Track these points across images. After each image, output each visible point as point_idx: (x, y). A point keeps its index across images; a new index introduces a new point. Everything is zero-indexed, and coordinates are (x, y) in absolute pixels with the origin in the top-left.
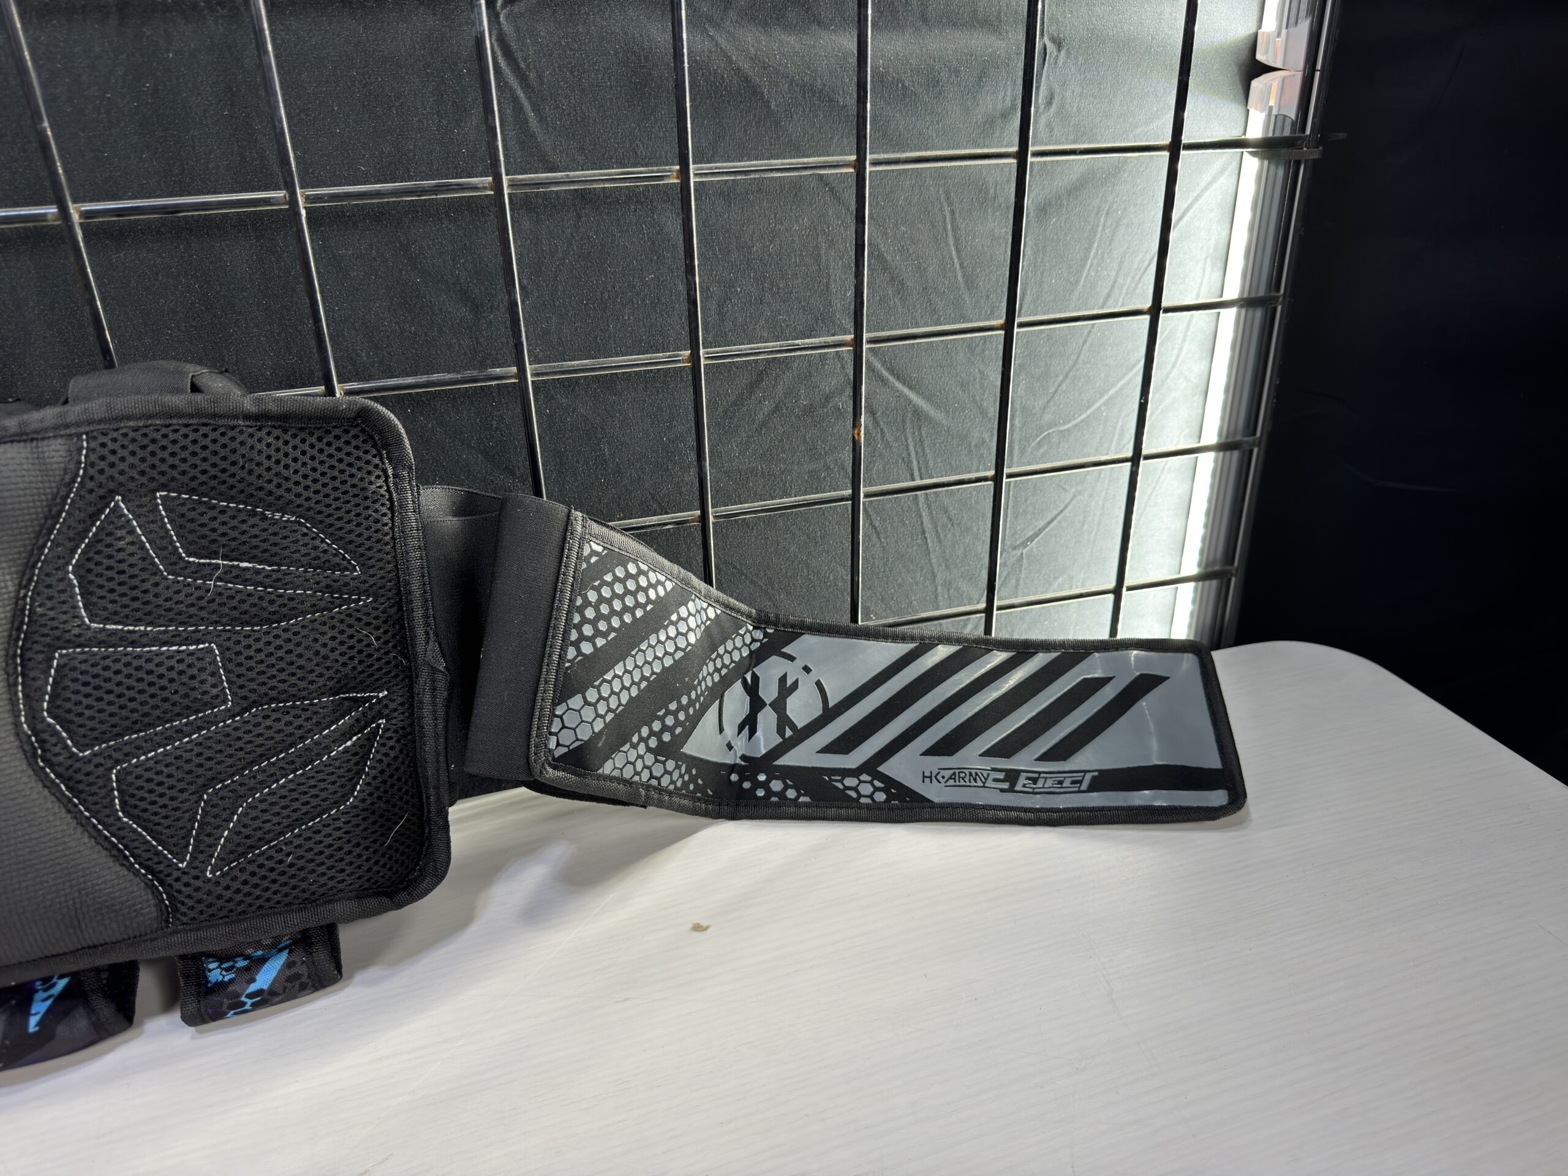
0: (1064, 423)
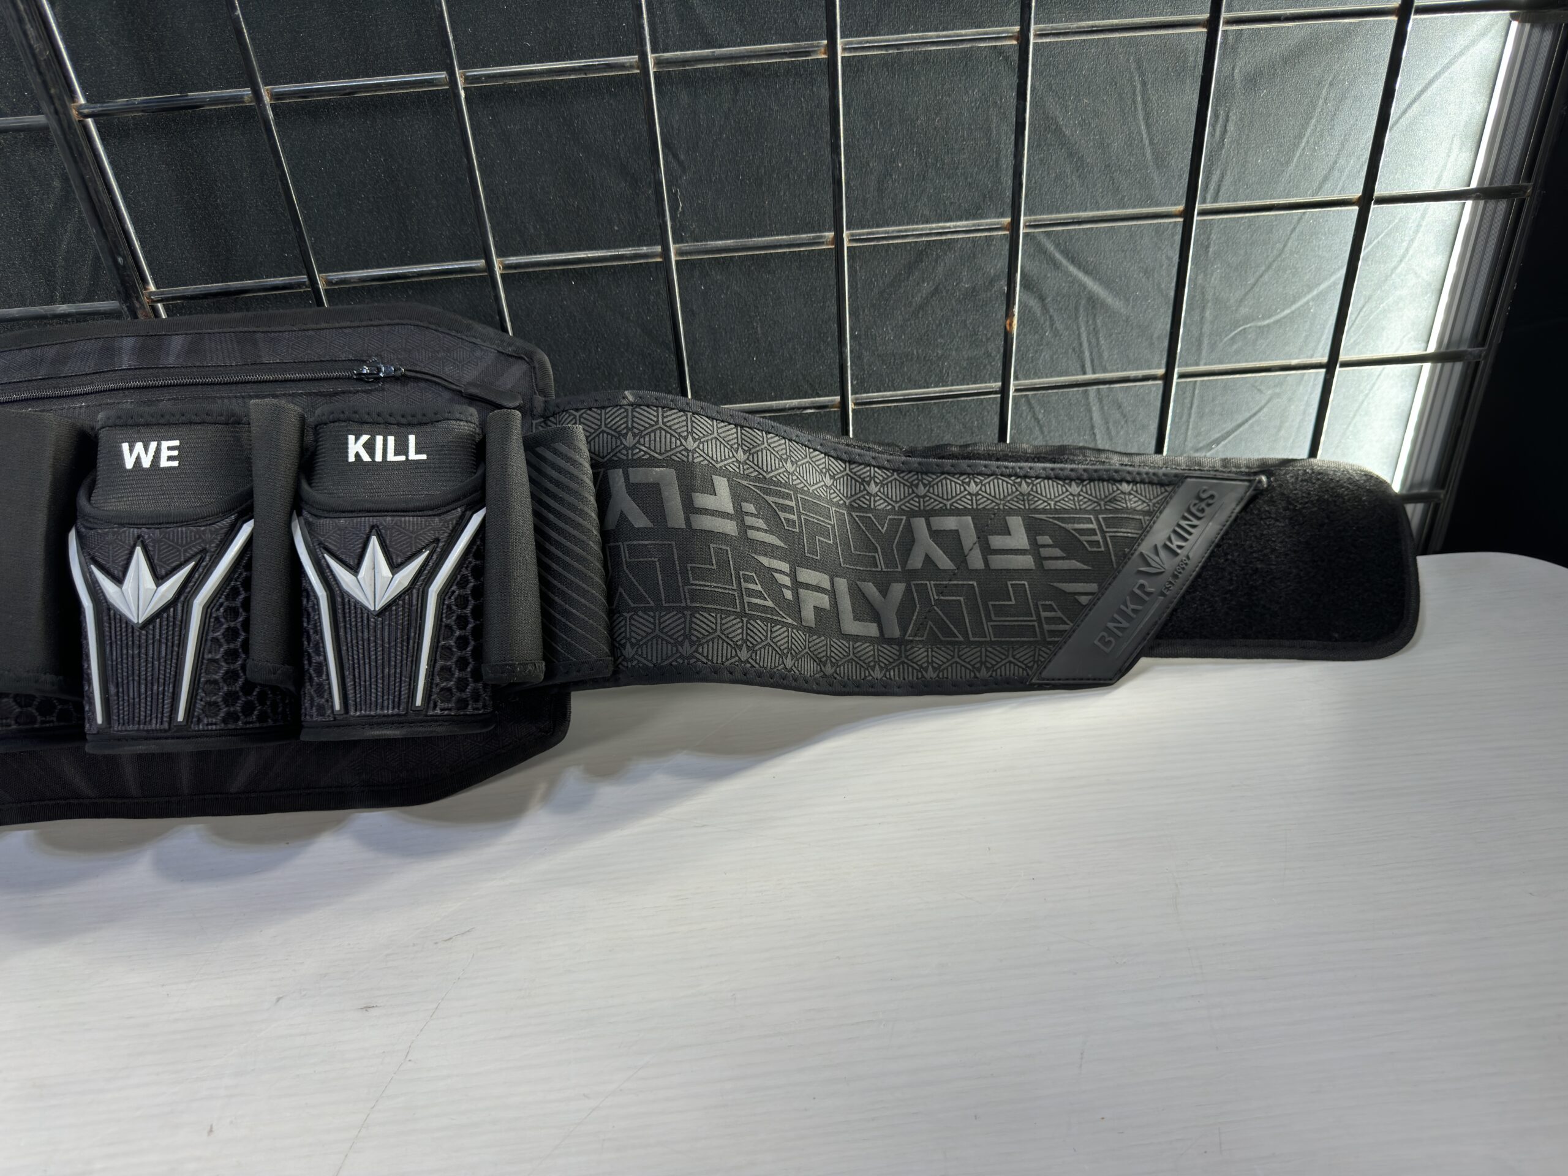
0: (1264, 318)
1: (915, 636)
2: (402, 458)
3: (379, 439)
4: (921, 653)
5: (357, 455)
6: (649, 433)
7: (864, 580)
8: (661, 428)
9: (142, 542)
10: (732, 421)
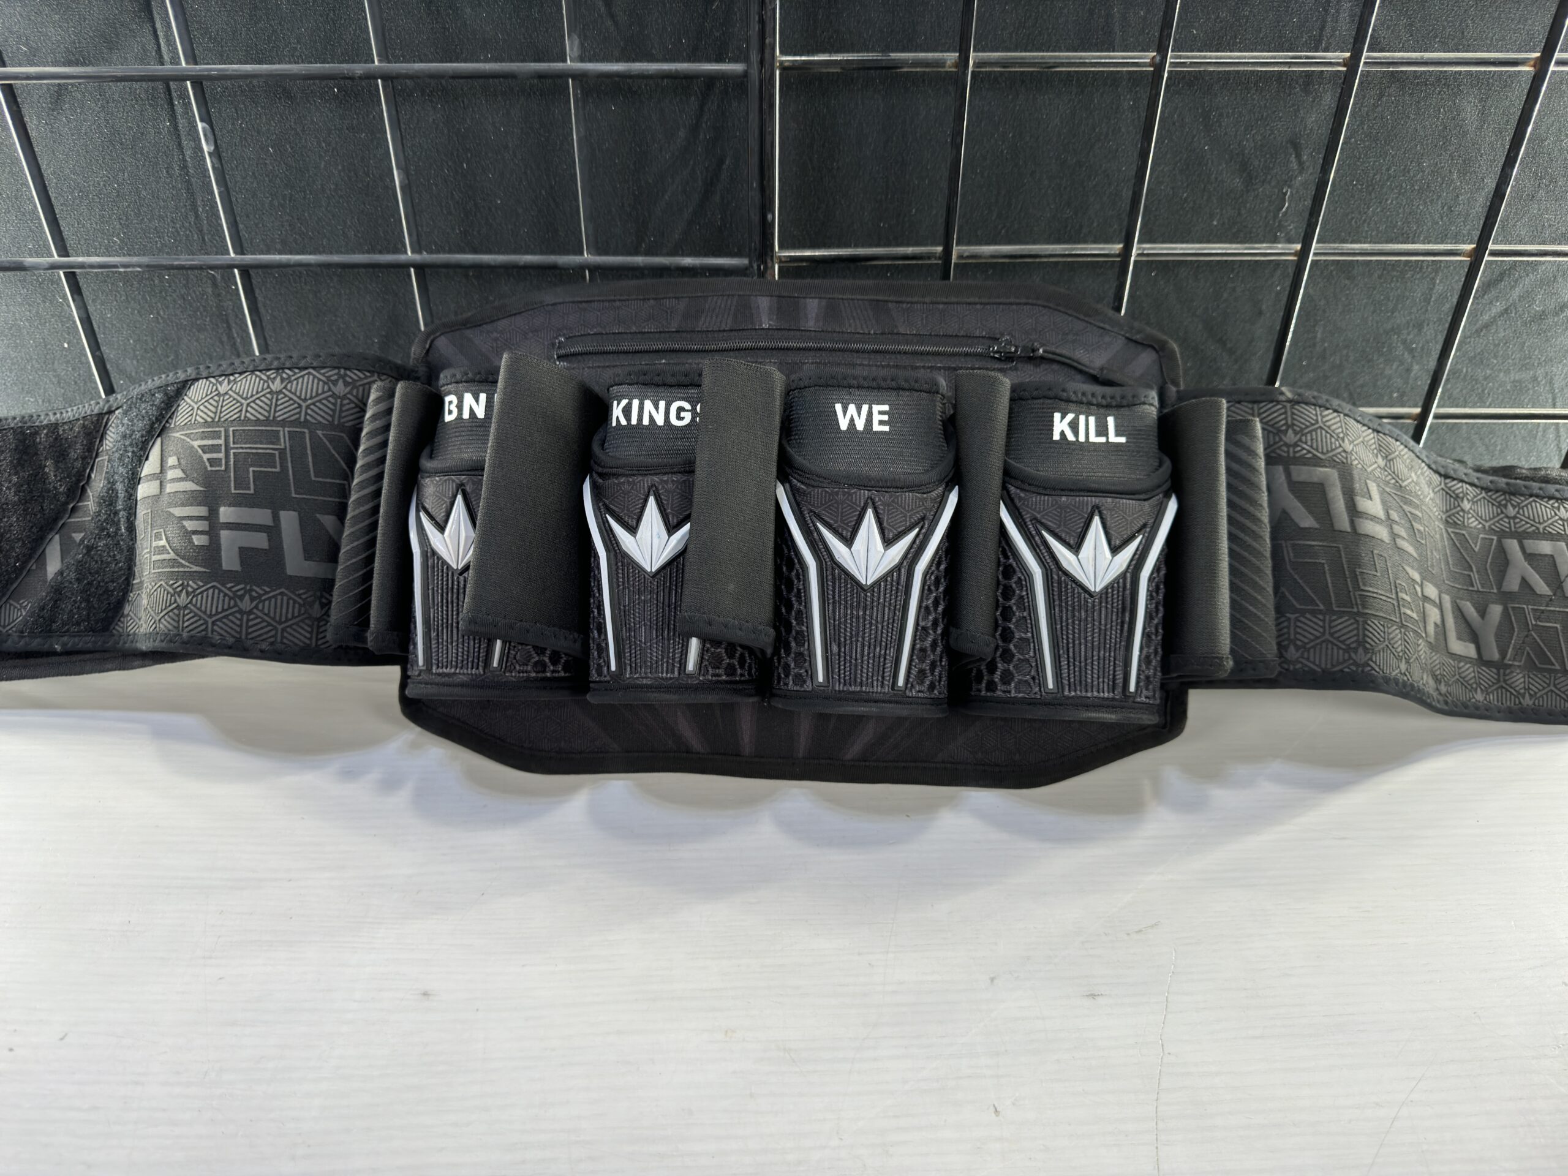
1: (1514, 660)
2: (1103, 440)
3: (1082, 418)
4: (1518, 679)
5: (1062, 433)
6: (1310, 432)
7: (1462, 599)
8: (1321, 428)
9: (874, 504)
10: (1371, 425)
